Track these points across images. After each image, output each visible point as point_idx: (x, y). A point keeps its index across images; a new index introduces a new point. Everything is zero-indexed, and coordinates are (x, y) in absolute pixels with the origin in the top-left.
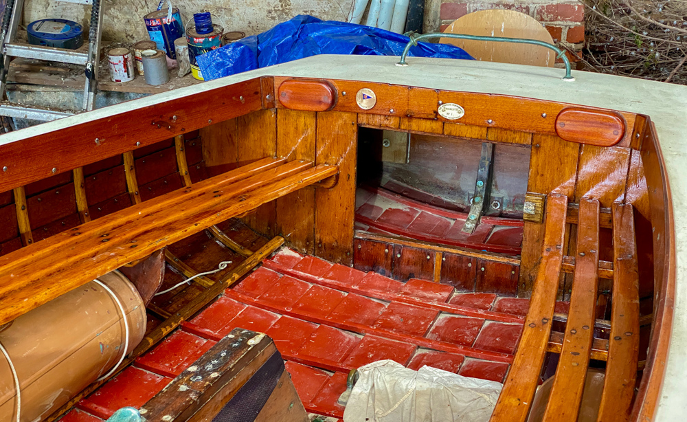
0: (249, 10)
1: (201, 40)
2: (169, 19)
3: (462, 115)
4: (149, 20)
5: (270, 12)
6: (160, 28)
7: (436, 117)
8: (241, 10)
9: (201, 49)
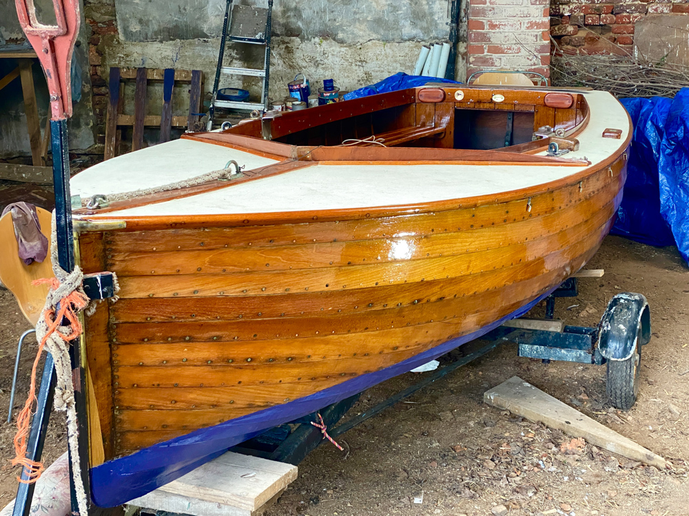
0: (346, 80)
1: (328, 94)
2: (304, 85)
3: (503, 99)
4: (292, 86)
5: (359, 81)
6: (299, 90)
7: (491, 101)
8: (341, 80)
9: (328, 100)
